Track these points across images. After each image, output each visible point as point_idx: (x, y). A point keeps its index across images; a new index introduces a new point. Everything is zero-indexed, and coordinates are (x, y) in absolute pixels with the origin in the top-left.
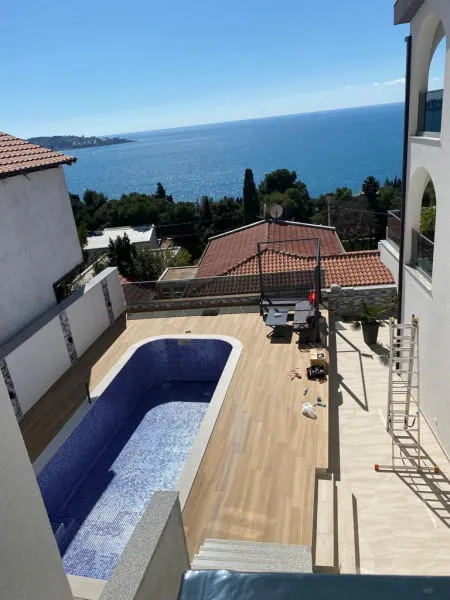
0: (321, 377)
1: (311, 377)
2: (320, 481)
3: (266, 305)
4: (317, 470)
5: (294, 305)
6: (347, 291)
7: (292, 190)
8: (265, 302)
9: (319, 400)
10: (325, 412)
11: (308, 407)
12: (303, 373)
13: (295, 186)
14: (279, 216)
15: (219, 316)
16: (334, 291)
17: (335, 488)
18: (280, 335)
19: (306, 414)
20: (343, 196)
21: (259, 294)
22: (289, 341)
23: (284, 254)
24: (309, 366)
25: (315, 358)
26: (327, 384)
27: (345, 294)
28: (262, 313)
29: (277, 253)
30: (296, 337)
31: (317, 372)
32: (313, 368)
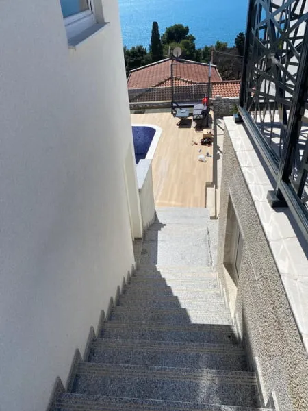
0: (209, 143)
1: (203, 144)
2: (208, 188)
3: (175, 107)
4: (207, 183)
5: (193, 106)
6: (224, 100)
7: (185, 40)
8: (174, 105)
9: (208, 154)
10: (211, 160)
11: (202, 156)
12: (199, 142)
13: (187, 38)
14: (179, 55)
15: (145, 114)
16: (217, 99)
17: (216, 192)
18: (184, 123)
19: (201, 160)
20: (221, 47)
21: (170, 101)
22: (190, 127)
23: (183, 81)
24: (202, 138)
25: (206, 133)
26: (212, 147)
27: (223, 101)
28: (172, 113)
29: (179, 80)
30: (194, 124)
31: (207, 141)
32: (204, 139)
